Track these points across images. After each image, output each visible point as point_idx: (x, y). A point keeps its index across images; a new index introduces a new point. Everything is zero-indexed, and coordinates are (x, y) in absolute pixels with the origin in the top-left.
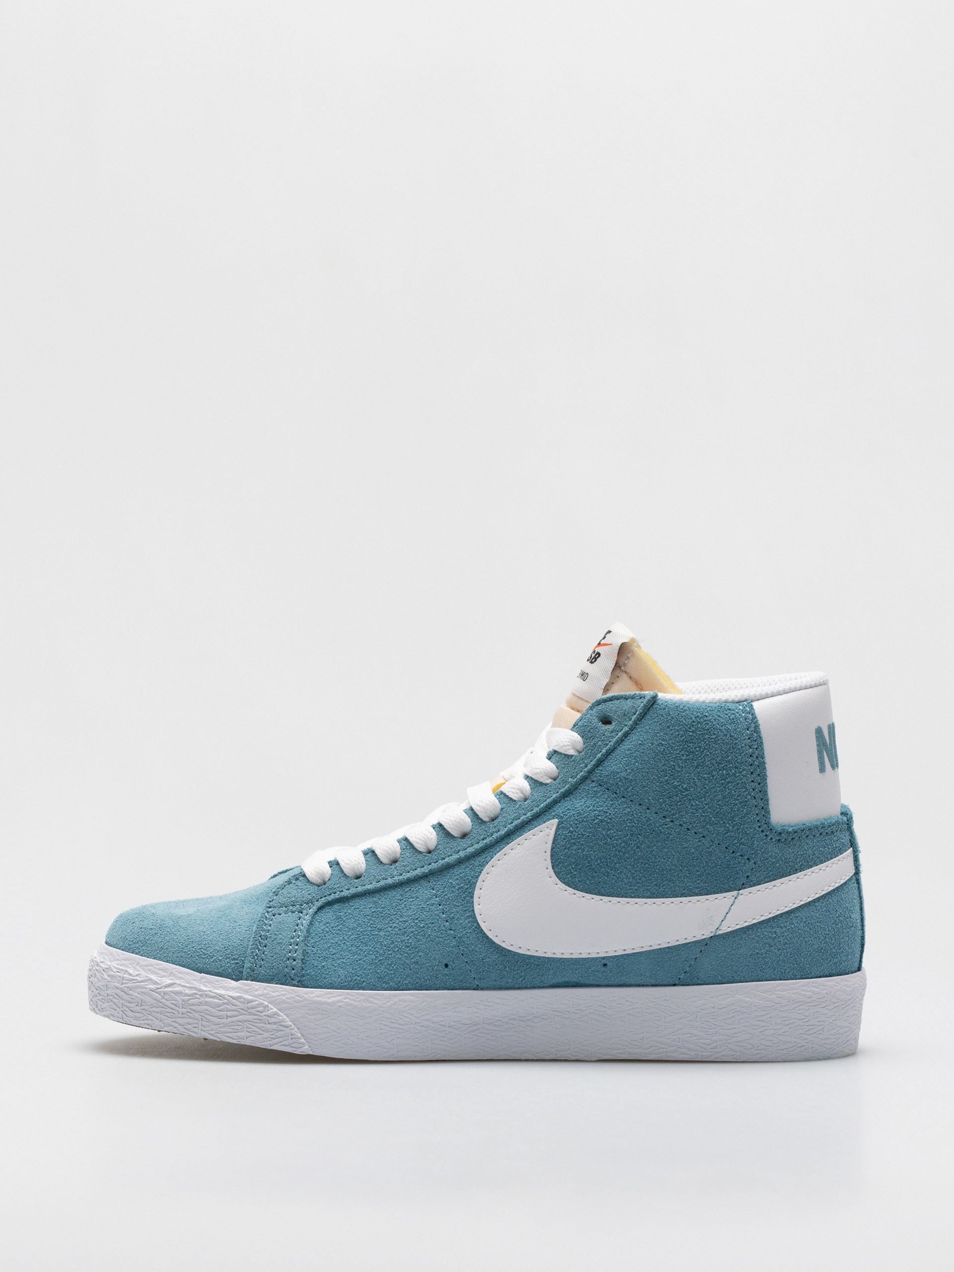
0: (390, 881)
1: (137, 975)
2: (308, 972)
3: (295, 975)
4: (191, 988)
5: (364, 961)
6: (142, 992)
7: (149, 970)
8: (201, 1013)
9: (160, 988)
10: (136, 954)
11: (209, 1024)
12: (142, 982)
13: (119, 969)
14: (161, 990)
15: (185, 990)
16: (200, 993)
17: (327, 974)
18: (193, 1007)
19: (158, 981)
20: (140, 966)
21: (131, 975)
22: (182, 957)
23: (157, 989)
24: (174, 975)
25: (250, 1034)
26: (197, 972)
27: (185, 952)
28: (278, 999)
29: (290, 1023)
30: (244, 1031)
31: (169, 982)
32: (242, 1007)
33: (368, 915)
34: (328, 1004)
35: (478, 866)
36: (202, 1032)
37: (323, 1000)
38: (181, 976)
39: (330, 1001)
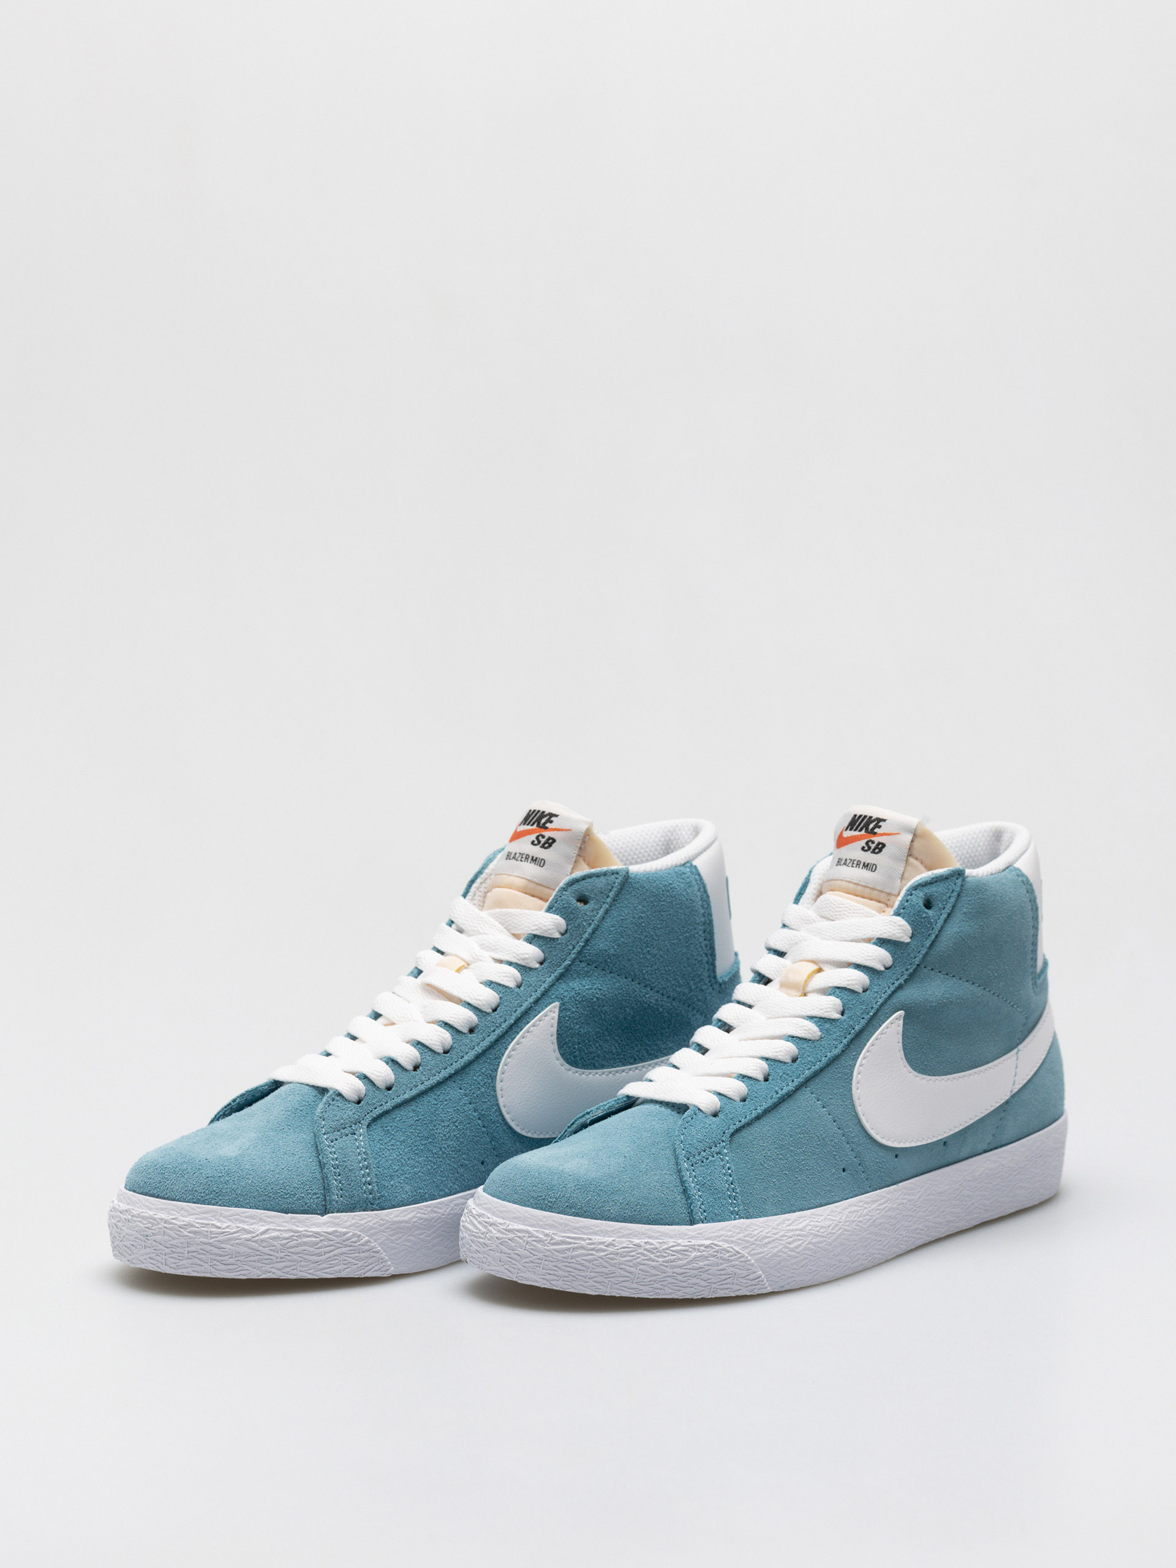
0: (422, 1088)
1: (227, 1227)
2: (382, 1194)
3: (374, 1199)
4: (286, 1231)
5: (422, 1173)
6: (236, 1244)
7: (236, 1220)
8: (299, 1254)
9: (255, 1237)
10: (214, 1205)
11: (307, 1264)
12: (235, 1233)
13: (202, 1224)
14: (257, 1238)
15: (281, 1234)
16: (297, 1234)
17: (396, 1192)
18: (292, 1250)
19: (252, 1230)
20: (224, 1217)
21: (220, 1228)
22: (264, 1200)
23: (253, 1237)
24: (265, 1221)
25: (346, 1266)
26: (282, 1213)
27: (266, 1195)
28: (366, 1227)
29: (379, 1248)
30: (340, 1265)
31: (263, 1229)
32: (338, 1241)
33: (412, 1125)
34: (406, 1222)
35: (495, 1059)
36: (300, 1273)
37: (402, 1219)
38: (271, 1220)
39: (406, 1218)
